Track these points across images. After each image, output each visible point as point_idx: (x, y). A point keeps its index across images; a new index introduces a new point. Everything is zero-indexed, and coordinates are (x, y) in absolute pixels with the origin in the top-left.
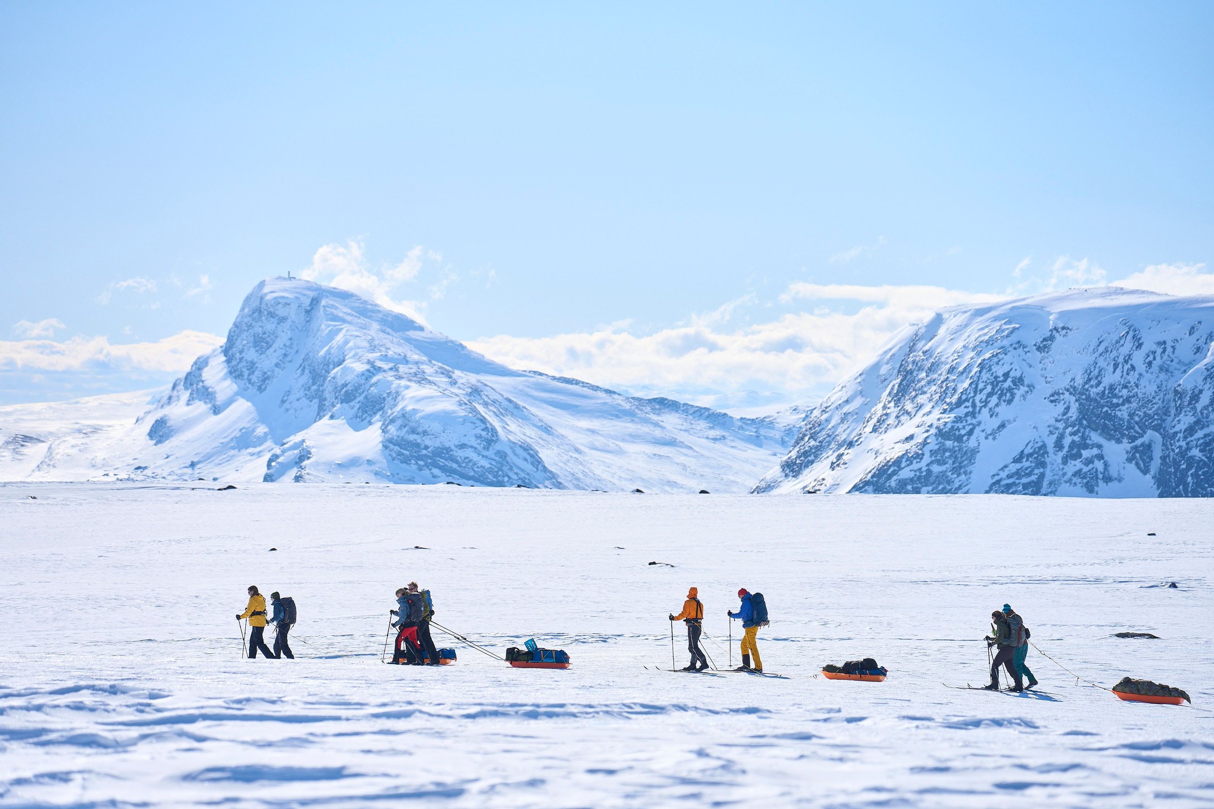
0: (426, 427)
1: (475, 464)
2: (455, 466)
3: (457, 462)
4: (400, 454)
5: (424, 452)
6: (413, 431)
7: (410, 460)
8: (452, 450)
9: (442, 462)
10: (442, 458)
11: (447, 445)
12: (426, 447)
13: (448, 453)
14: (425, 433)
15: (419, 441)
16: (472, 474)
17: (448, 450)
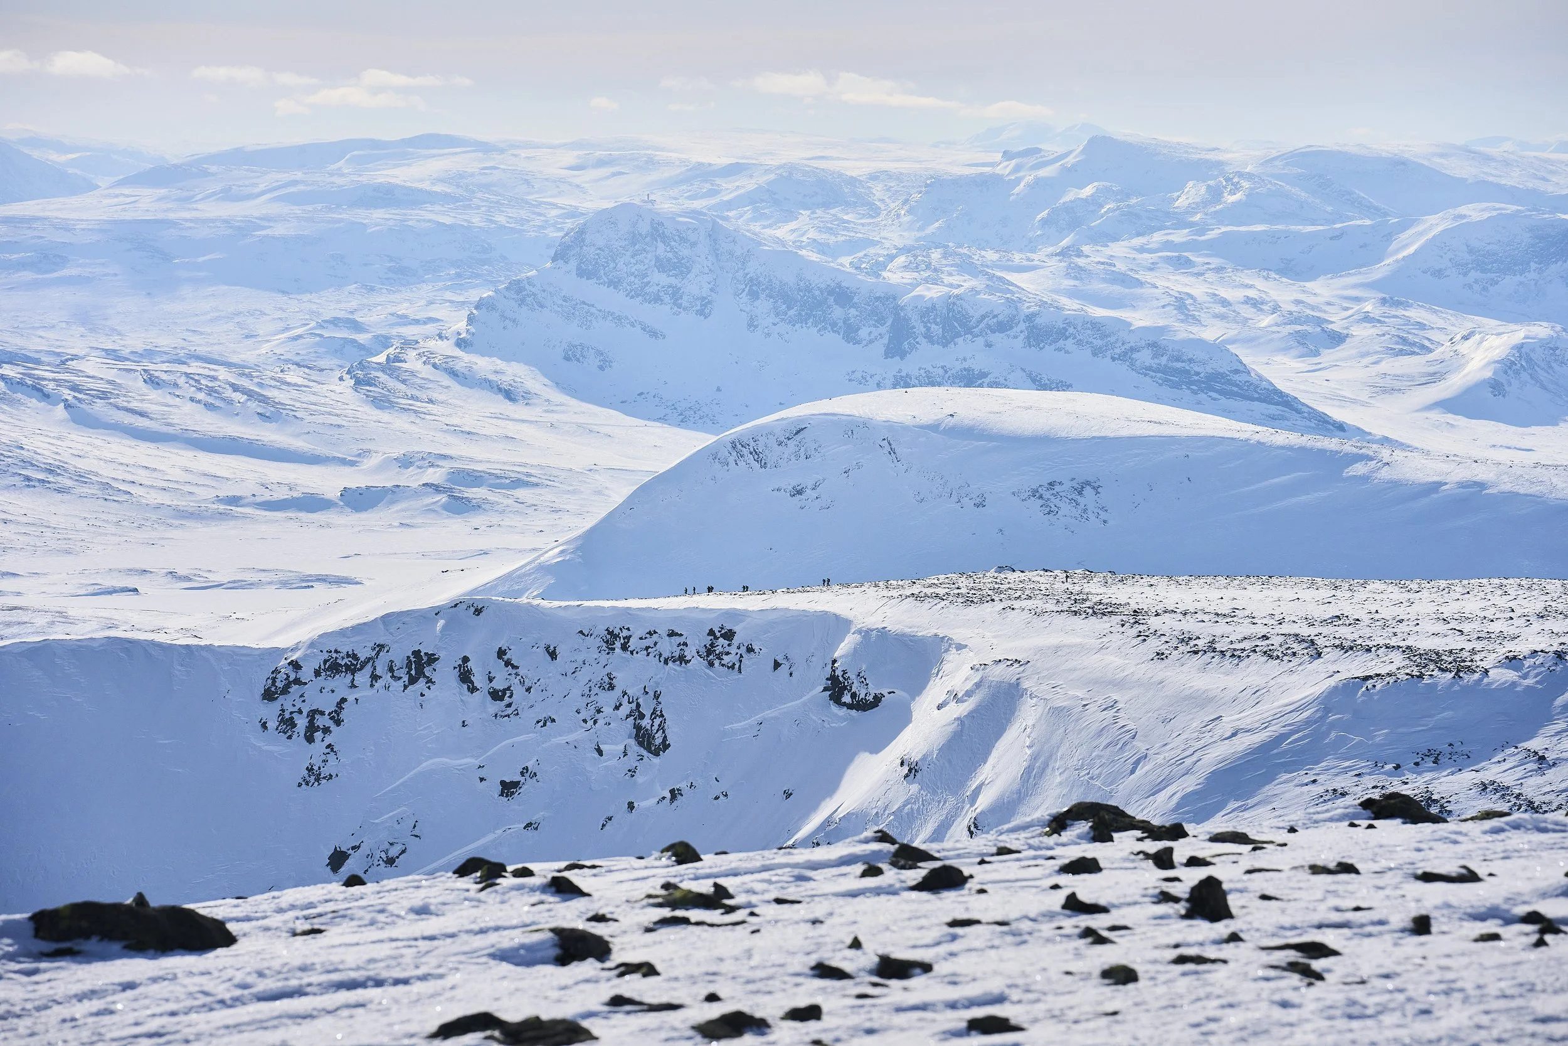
0: (1190, 356)
1: (1257, 387)
2: (1235, 389)
3: (1237, 386)
4: (1167, 380)
5: (1196, 378)
6: (1178, 359)
7: (1181, 385)
8: (1227, 375)
9: (1218, 386)
10: (1218, 382)
11: (1221, 371)
12: (1198, 374)
13: (1223, 378)
14: (1191, 361)
15: (1188, 368)
16: (1256, 395)
17: (1223, 375)
